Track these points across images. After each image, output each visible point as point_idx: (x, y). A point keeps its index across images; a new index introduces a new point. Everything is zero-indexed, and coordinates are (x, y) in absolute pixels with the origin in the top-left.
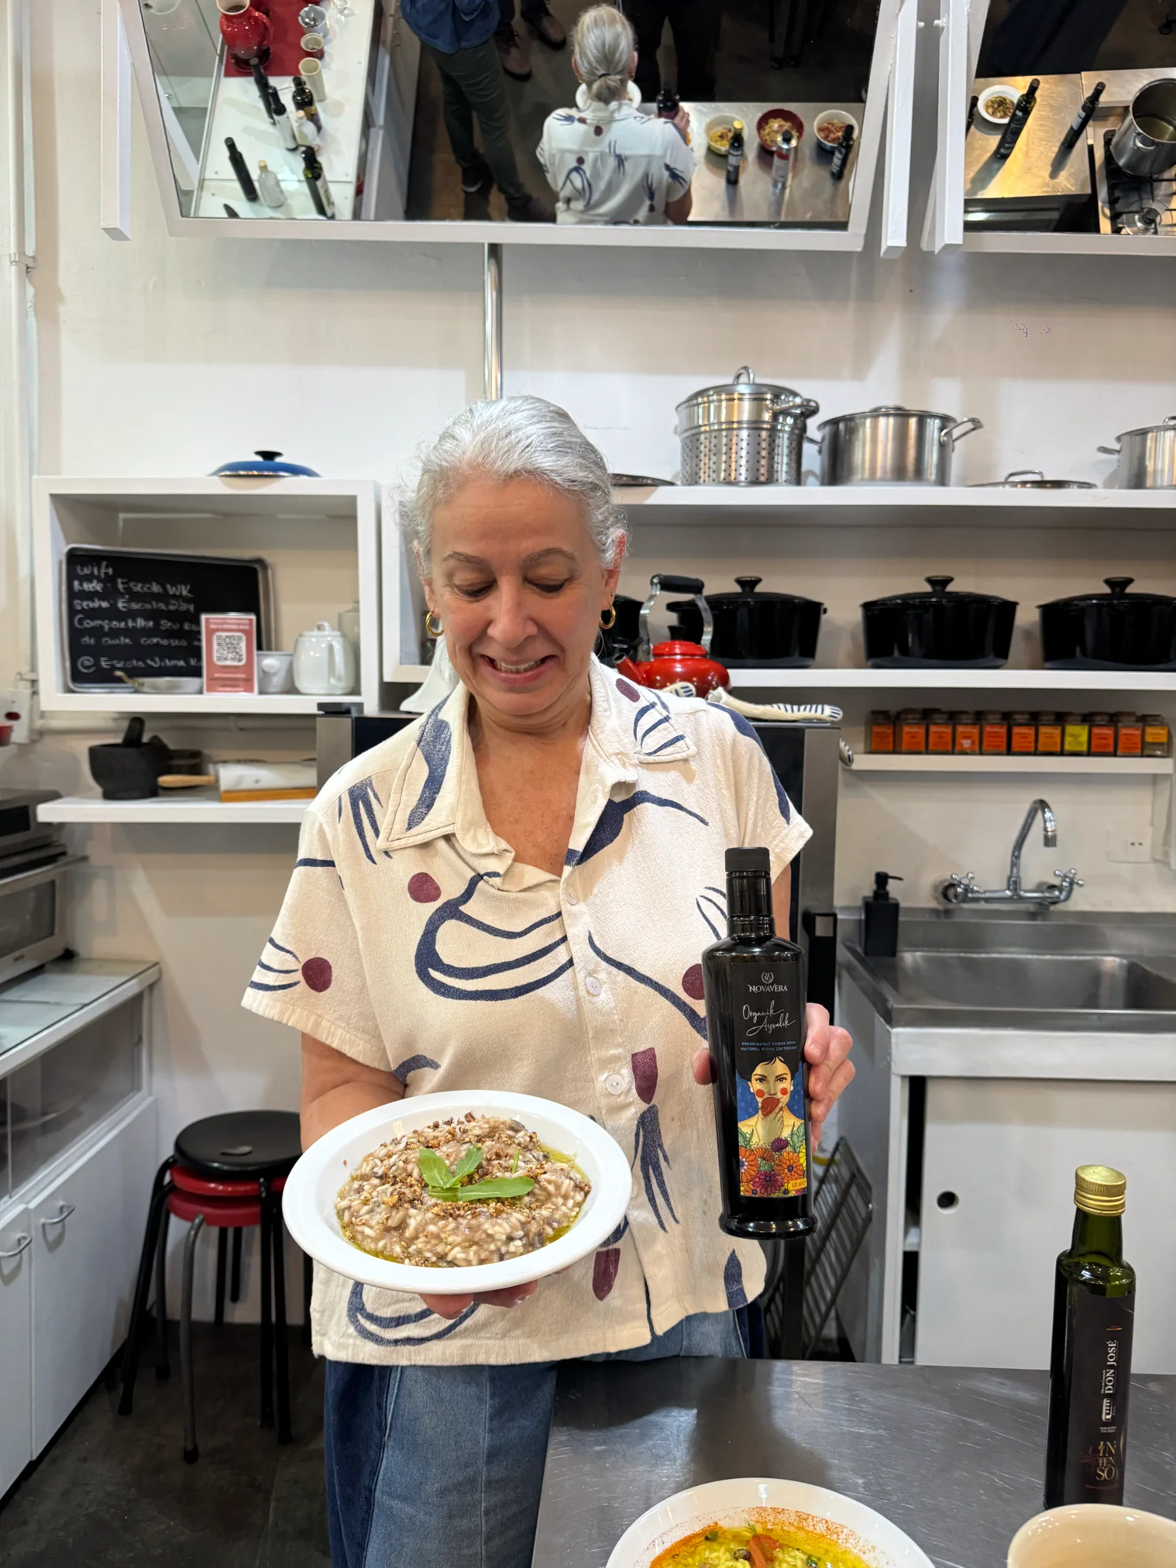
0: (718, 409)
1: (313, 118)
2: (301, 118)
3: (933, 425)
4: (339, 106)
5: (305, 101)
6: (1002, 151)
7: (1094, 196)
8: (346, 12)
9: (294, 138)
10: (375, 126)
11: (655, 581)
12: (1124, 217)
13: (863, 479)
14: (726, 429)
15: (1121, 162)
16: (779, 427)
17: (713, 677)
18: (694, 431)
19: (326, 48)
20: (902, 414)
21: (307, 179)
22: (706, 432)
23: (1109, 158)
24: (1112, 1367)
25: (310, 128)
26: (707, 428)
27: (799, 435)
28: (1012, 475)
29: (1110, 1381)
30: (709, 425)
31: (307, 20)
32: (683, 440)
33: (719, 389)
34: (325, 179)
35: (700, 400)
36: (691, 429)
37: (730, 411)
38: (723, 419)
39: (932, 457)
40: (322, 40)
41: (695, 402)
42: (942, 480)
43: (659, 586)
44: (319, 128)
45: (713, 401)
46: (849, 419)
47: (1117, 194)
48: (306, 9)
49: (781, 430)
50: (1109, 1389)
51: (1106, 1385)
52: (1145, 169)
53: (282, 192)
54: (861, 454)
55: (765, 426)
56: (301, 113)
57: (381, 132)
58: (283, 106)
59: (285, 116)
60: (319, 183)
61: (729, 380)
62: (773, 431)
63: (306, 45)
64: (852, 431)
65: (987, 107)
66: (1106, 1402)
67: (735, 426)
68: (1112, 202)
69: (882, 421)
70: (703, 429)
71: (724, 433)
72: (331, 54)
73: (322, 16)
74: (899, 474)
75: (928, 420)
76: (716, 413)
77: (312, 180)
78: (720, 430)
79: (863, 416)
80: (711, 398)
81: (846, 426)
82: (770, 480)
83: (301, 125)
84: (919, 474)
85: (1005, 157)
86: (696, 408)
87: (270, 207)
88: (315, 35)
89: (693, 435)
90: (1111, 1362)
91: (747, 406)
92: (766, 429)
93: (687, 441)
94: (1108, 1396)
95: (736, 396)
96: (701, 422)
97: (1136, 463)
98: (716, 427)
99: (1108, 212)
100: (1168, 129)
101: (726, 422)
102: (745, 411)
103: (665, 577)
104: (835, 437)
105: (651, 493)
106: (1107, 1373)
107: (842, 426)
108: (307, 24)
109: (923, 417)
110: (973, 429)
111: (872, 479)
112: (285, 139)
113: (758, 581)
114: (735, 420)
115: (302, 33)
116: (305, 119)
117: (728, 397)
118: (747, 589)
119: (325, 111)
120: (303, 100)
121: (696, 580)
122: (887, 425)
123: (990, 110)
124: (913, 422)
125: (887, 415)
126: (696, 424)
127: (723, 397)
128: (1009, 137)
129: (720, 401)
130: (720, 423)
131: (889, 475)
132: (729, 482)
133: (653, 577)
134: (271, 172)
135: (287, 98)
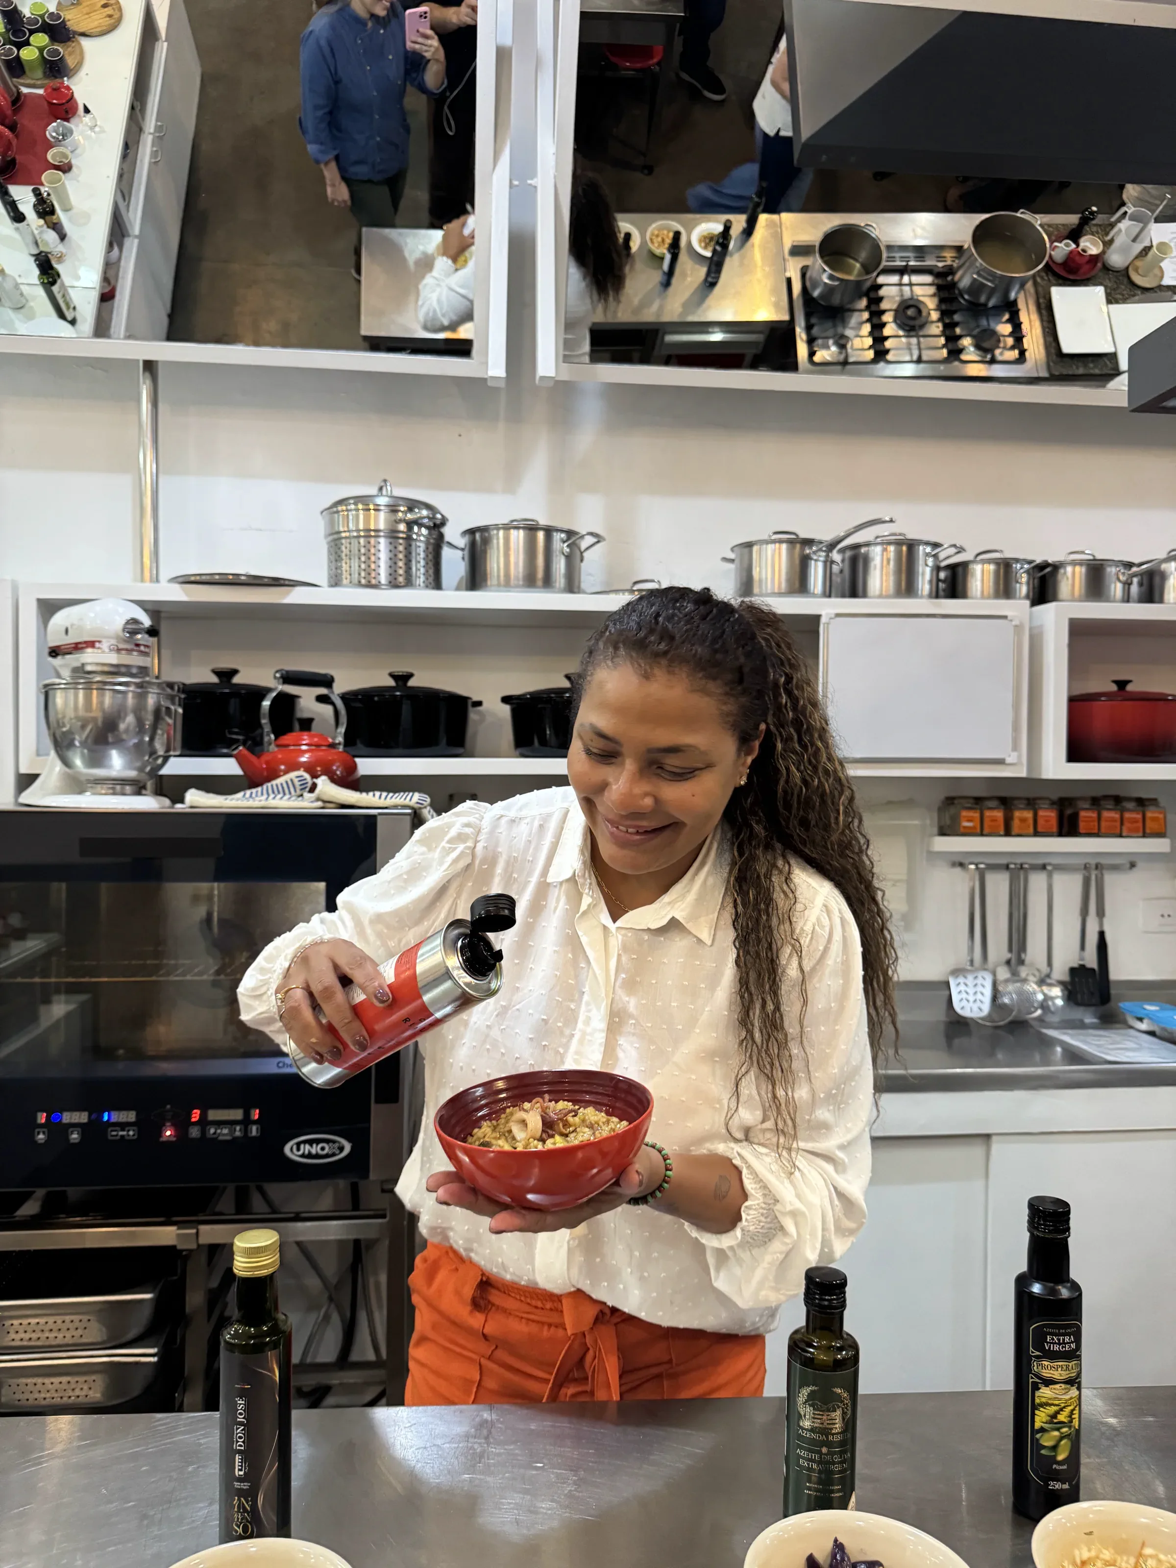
0: (357, 517)
1: (57, 227)
2: (41, 226)
3: (558, 537)
4: (87, 217)
5: (45, 209)
6: (710, 279)
7: (791, 323)
8: (97, 129)
9: (36, 243)
10: (129, 236)
11: (278, 675)
12: (820, 341)
13: (499, 585)
14: (364, 536)
15: (816, 293)
16: (415, 537)
17: (338, 767)
18: (336, 536)
19: (73, 162)
20: (531, 528)
21: (43, 283)
22: (346, 538)
23: (805, 291)
24: (241, 1424)
25: (51, 236)
26: (347, 534)
27: (437, 544)
28: (636, 583)
29: (240, 1438)
30: (349, 531)
31: (54, 134)
32: (328, 543)
33: (358, 499)
34: (63, 284)
35: (340, 508)
36: (332, 534)
37: (367, 520)
38: (361, 527)
39: (560, 566)
40: (68, 153)
41: (335, 509)
42: (572, 586)
43: (281, 680)
44: (63, 237)
45: (351, 510)
46: (484, 530)
47: (813, 320)
48: (54, 124)
49: (416, 540)
50: (240, 1446)
51: (237, 1442)
52: (836, 300)
53: (22, 294)
54: (495, 563)
55: (401, 535)
56: (42, 222)
57: (136, 241)
58: (22, 214)
59: (25, 223)
60: (55, 289)
61: (373, 491)
62: (409, 539)
63: (53, 156)
64: (486, 541)
65: (700, 241)
66: (238, 1458)
67: (373, 534)
68: (809, 328)
69: (513, 533)
70: (343, 535)
71: (362, 541)
72: (78, 167)
73: (71, 132)
74: (530, 581)
75: (555, 534)
76: (356, 520)
77: (48, 286)
78: (359, 537)
79: (497, 527)
80: (349, 508)
81: (481, 537)
82: (409, 583)
83: (41, 233)
84: (548, 582)
85: (713, 285)
86: (336, 515)
87: (10, 308)
88: (61, 149)
89: (335, 540)
90: (241, 1419)
91: (382, 516)
92: (402, 538)
93: (333, 544)
94: (240, 1452)
95: (371, 507)
96: (341, 529)
97: (745, 574)
98: (355, 534)
99: (804, 336)
100: (855, 266)
101: (364, 530)
102: (381, 521)
103: (287, 672)
104: (473, 545)
105: (288, 593)
106: (237, 1429)
107: (478, 536)
108: (54, 137)
109: (549, 531)
110: (598, 542)
111: (507, 584)
112: (27, 245)
113: (410, 676)
114: (372, 527)
115: (50, 146)
116: (45, 226)
117: (365, 507)
118: (400, 683)
119: (70, 220)
120: (44, 209)
121: (325, 675)
122: (518, 537)
123: (703, 244)
124: (541, 535)
125: (517, 528)
126: (337, 529)
127: (360, 506)
128: (713, 268)
129: (357, 510)
130: (358, 531)
131: (521, 583)
132: (369, 585)
133: (277, 672)
134: (9, 276)
135: (27, 206)
